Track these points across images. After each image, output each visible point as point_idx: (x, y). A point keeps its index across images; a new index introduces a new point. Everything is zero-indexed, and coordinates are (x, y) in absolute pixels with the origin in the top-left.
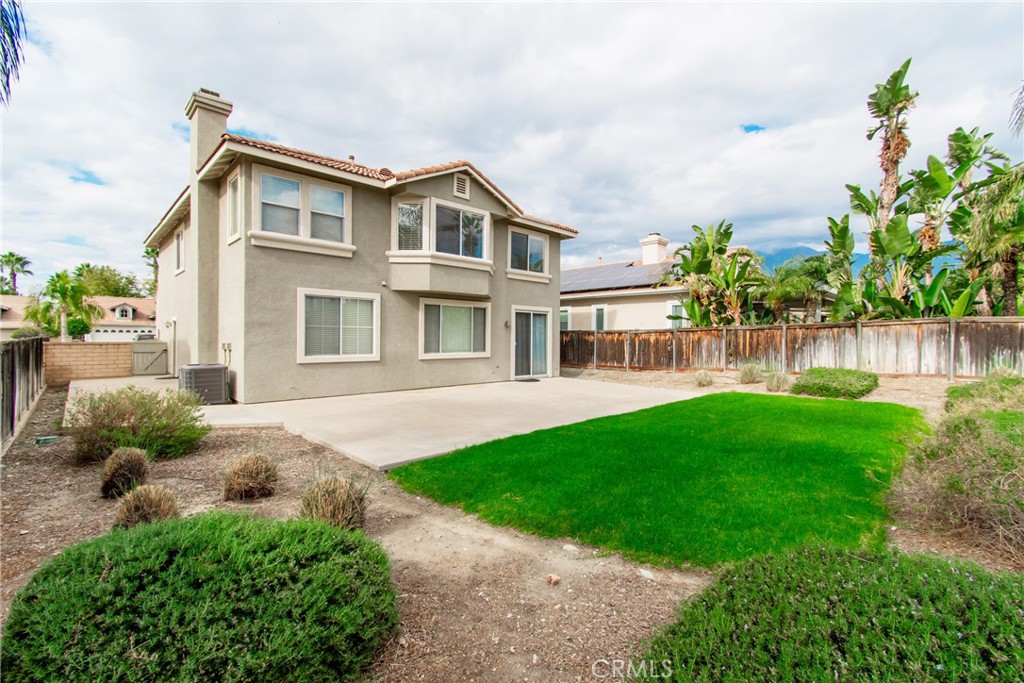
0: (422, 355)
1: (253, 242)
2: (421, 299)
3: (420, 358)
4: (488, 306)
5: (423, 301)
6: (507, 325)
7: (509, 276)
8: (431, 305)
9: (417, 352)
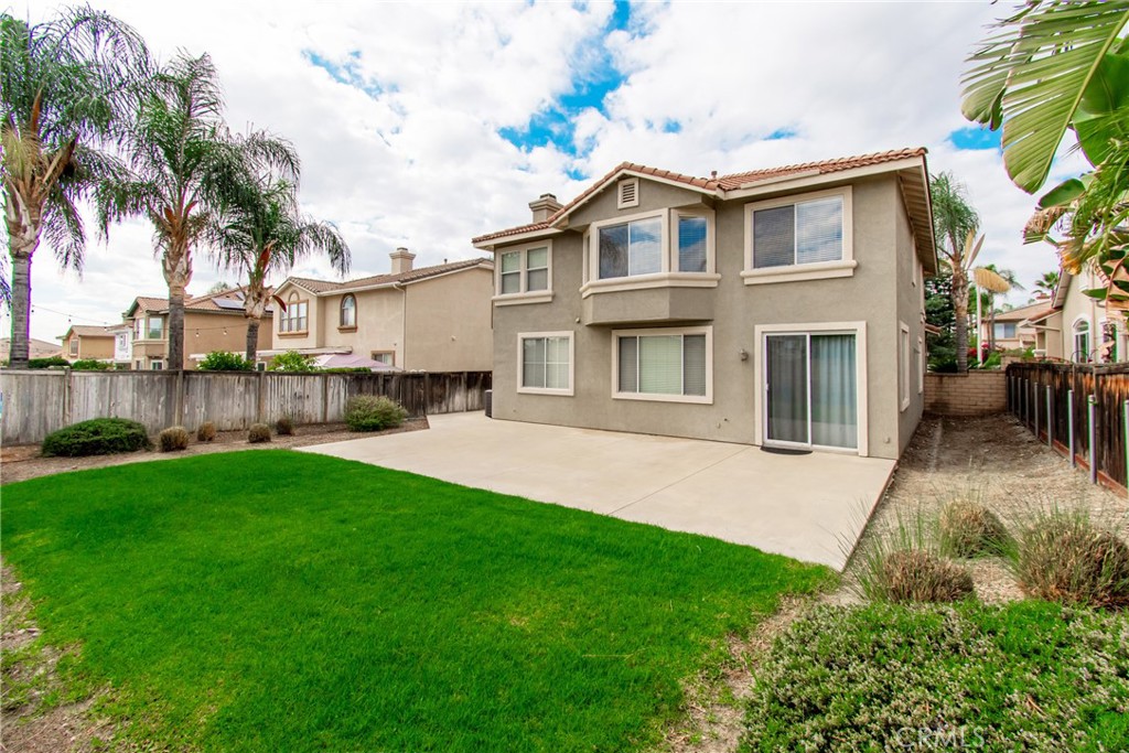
0: (616, 395)
1: (496, 304)
2: (614, 332)
3: (613, 397)
4: (708, 330)
5: (616, 334)
6: (747, 358)
7: (747, 282)
8: (625, 338)
9: (611, 391)
